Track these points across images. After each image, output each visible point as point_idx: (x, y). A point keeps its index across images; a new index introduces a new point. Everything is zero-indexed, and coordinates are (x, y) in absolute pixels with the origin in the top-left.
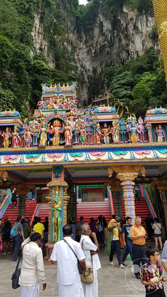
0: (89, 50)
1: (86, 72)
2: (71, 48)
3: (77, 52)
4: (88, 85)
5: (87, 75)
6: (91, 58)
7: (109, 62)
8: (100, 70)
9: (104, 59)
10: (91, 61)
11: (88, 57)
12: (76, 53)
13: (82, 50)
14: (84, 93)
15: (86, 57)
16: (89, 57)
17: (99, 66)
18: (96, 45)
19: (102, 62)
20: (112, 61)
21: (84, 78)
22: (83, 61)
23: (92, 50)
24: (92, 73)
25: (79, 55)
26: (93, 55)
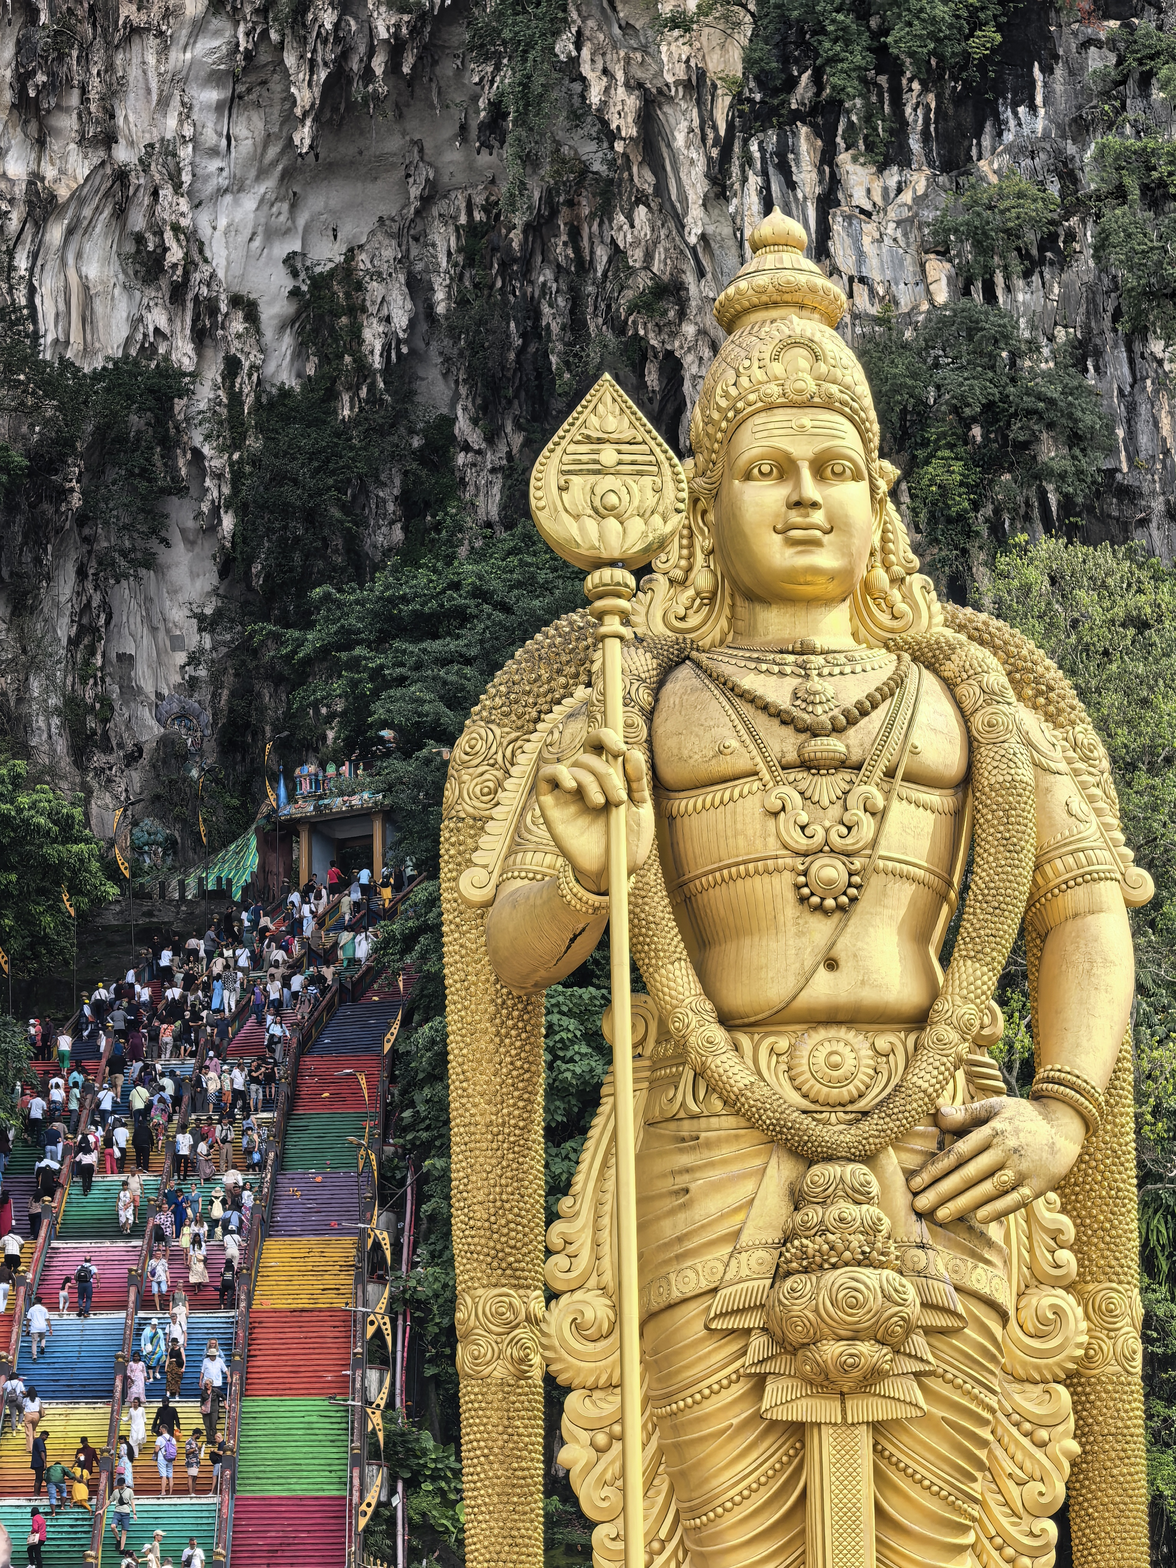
0: (248, 56)
1: (201, 335)
3: (84, 100)
5: (213, 372)
6: (273, 152)
7: (516, 216)
11: (240, 130)
12: (74, 99)
13: (152, 42)
14: (178, 615)
15: (210, 137)
17: (389, 252)
18: (354, 6)
19: (427, 200)
20: (554, 212)
21: (165, 436)
22: (166, 192)
23: (290, 60)
24: (287, 343)
25: (109, 139)
26: (303, 136)
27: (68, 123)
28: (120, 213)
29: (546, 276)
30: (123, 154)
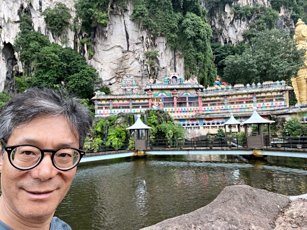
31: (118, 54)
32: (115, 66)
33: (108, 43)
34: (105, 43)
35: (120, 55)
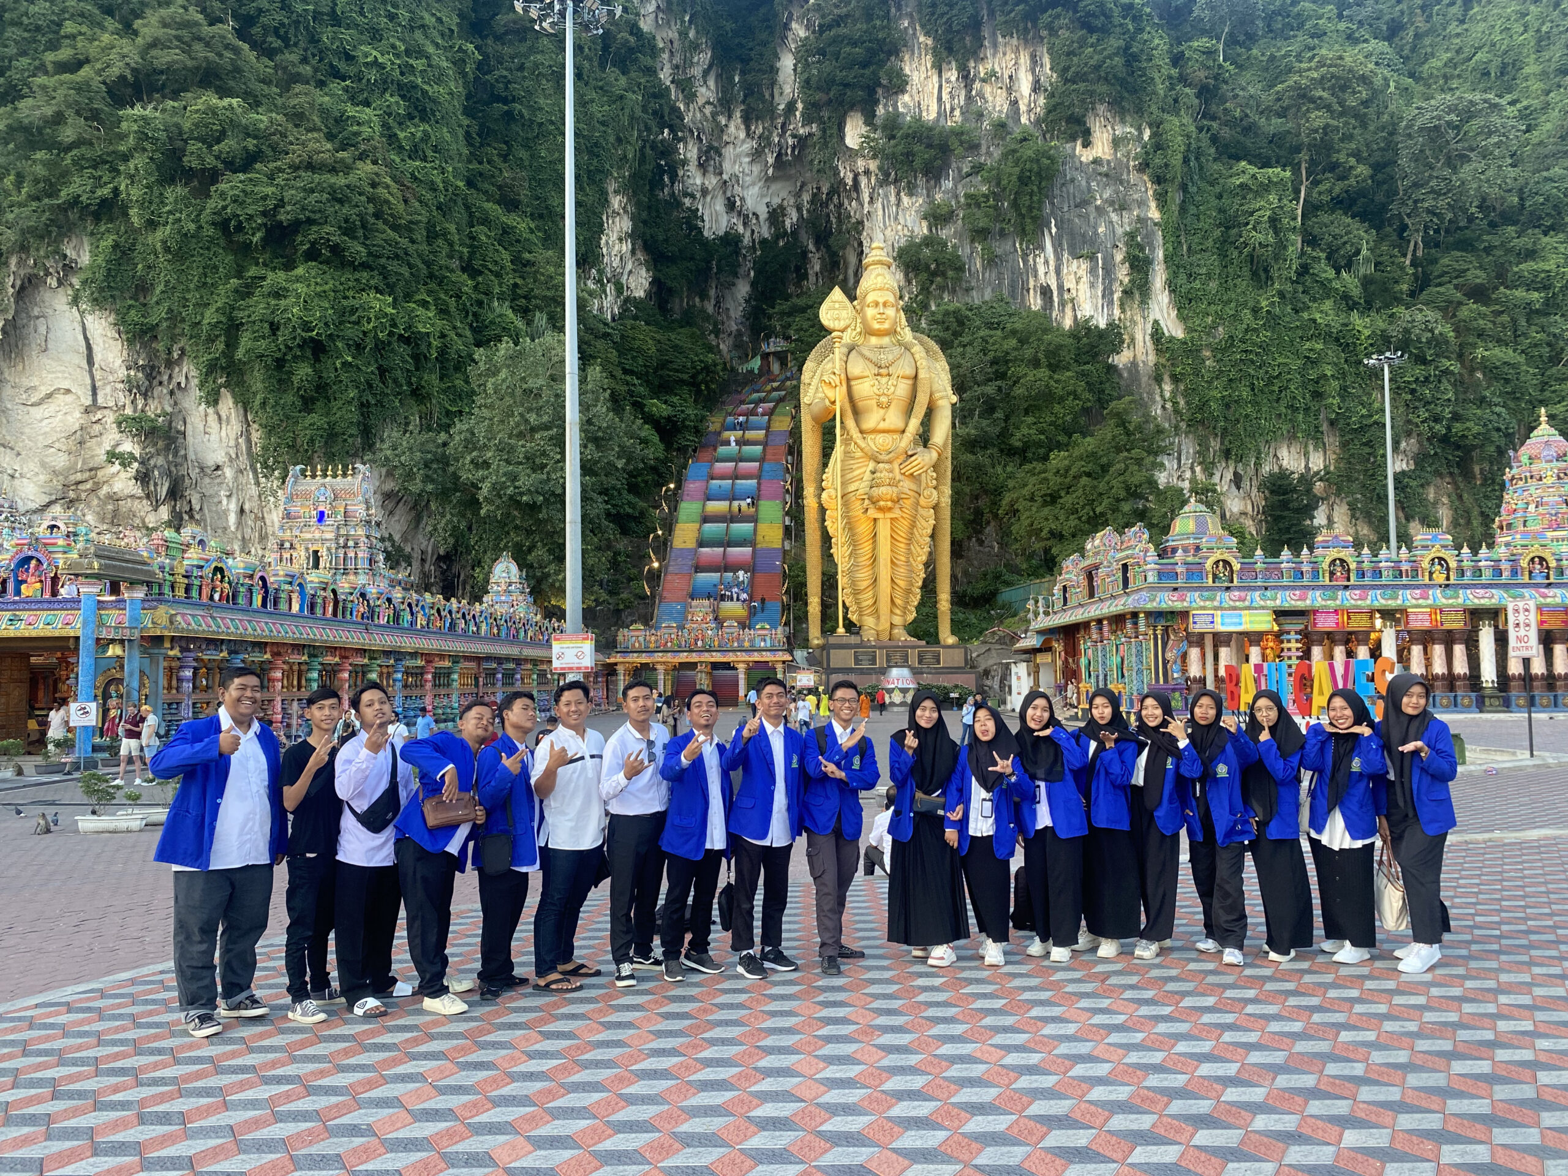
0: (756, 149)
1: (745, 224)
2: (695, 151)
3: (715, 163)
4: (752, 273)
5: (748, 234)
6: (763, 175)
7: (825, 190)
8: (794, 216)
9: (808, 175)
10: (761, 184)
11: (754, 169)
12: (712, 163)
13: (732, 146)
14: (740, 298)
15: (747, 171)
16: (756, 169)
17: (792, 200)
18: (782, 135)
19: (802, 187)
21: (737, 252)
22: (736, 186)
23: (767, 151)
24: (766, 225)
25: (721, 174)
26: (770, 172)
27: (711, 169)
28: (724, 193)
29: (832, 207)
30: (725, 177)
31: (70, 419)
32: (61, 461)
33: (35, 381)
34: (26, 382)
35: (75, 419)
